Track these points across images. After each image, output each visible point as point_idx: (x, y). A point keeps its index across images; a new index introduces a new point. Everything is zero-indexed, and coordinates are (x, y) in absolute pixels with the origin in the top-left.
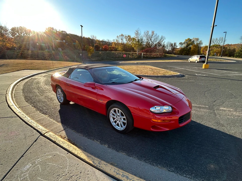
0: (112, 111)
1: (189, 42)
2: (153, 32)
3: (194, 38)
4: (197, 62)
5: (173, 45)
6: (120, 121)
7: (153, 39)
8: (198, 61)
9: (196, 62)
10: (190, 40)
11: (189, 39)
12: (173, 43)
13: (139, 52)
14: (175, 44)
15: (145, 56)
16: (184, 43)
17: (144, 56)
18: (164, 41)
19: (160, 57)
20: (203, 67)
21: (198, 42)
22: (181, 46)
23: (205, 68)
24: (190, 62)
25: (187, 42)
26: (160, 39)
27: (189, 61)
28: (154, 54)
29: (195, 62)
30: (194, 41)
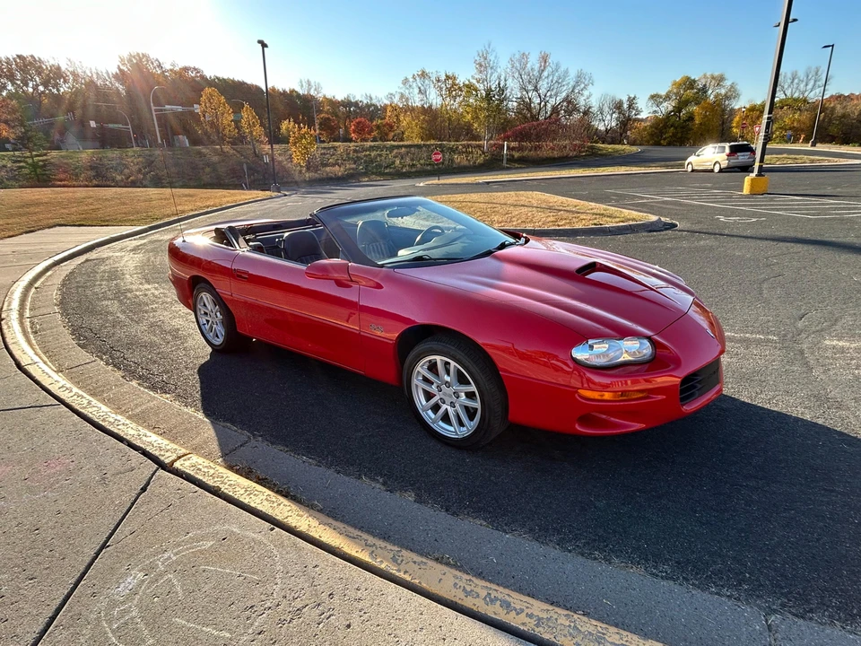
0: (422, 366)
1: (690, 92)
2: (545, 59)
3: (705, 76)
4: (721, 171)
5: (625, 106)
6: (452, 404)
7: (543, 86)
8: (724, 164)
9: (717, 169)
10: (689, 83)
11: (688, 78)
12: (625, 99)
13: (491, 138)
14: (631, 101)
15: (516, 155)
16: (667, 97)
17: (513, 156)
18: (586, 93)
19: (576, 156)
20: (746, 190)
21: (723, 91)
22: (655, 108)
23: (753, 194)
24: (693, 171)
25: (676, 94)
26: (572, 83)
27: (690, 169)
28: (548, 148)
29: (712, 171)
30: (705, 85)
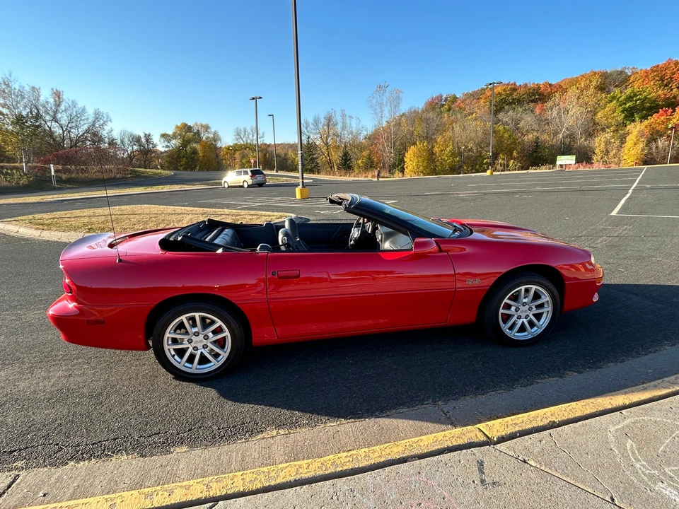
1: (188, 134)
2: (58, 95)
3: (196, 124)
4: (249, 186)
5: (143, 140)
7: (64, 118)
8: (250, 182)
9: (246, 185)
10: (188, 128)
11: (186, 125)
12: (142, 135)
13: (28, 161)
14: (148, 137)
15: (64, 176)
16: (174, 136)
17: (61, 178)
18: (107, 128)
19: (123, 178)
20: (298, 196)
21: (211, 136)
22: (166, 143)
23: (303, 198)
24: (229, 187)
25: (180, 135)
26: (91, 119)
27: (226, 186)
28: (93, 171)
29: (242, 187)
30: (198, 130)
